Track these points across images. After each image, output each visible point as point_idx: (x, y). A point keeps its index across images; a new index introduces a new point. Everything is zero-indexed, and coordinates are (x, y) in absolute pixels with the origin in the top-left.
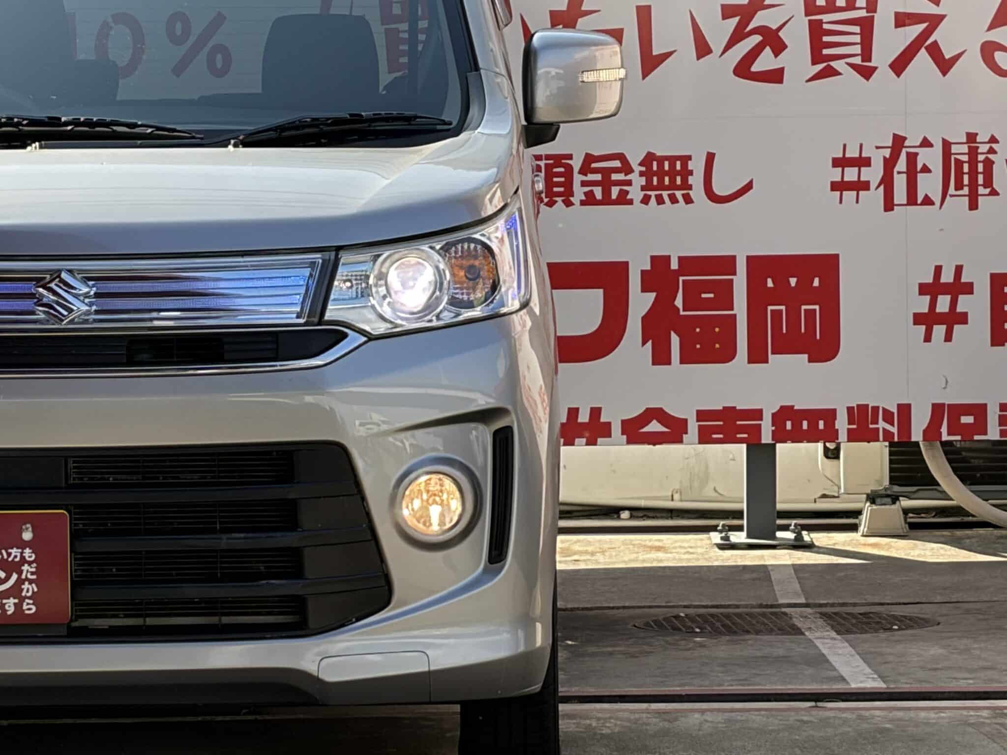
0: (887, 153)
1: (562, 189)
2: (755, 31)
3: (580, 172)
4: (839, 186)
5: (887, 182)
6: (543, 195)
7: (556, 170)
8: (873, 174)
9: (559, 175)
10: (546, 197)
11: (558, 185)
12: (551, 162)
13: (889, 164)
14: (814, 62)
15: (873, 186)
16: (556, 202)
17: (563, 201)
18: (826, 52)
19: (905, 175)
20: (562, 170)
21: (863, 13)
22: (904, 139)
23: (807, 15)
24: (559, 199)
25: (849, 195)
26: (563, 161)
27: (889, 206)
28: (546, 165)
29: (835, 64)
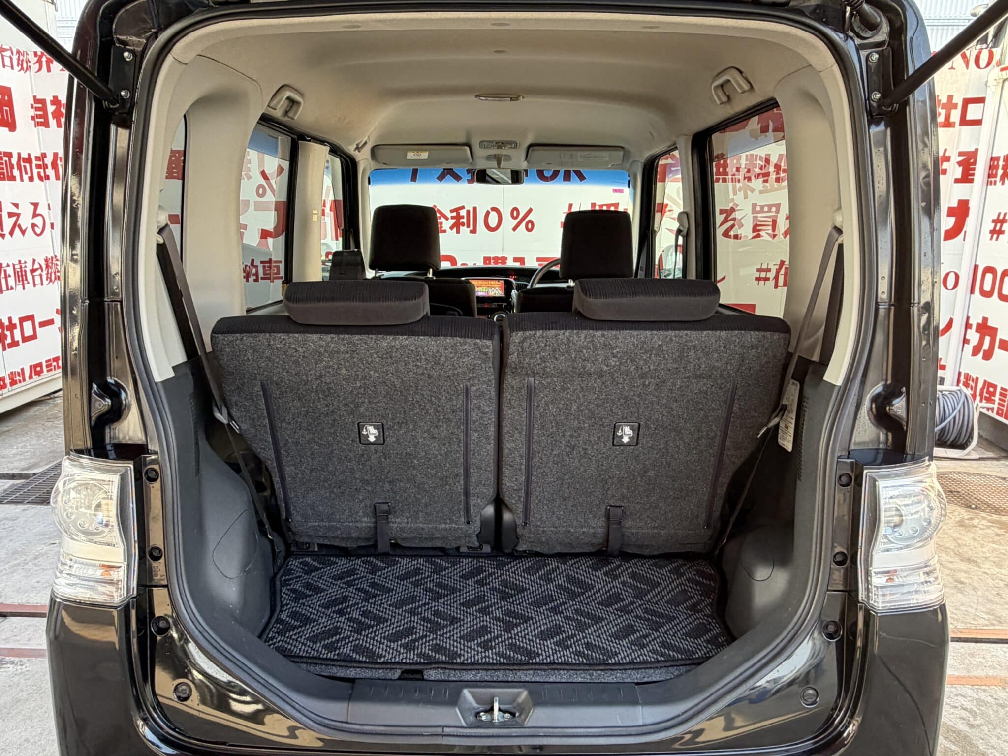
0: (777, 267)
2: (731, 220)
4: (758, 279)
5: (776, 278)
8: (771, 275)
13: (778, 271)
14: (753, 232)
15: (771, 279)
18: (758, 228)
19: (783, 276)
21: (774, 214)
22: (784, 262)
23: (752, 213)
25: (762, 282)
27: (776, 286)
29: (761, 233)
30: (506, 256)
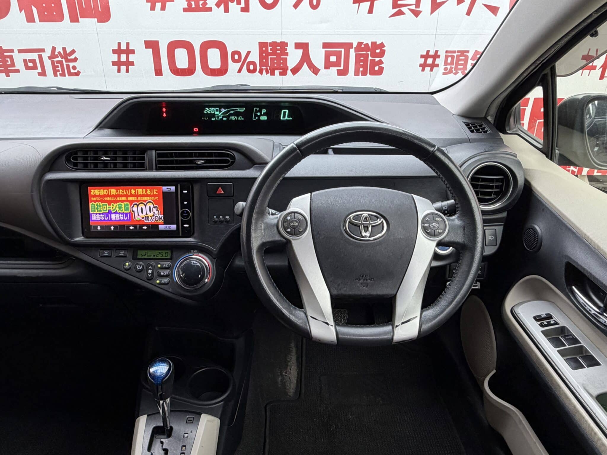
1: (462, 67)
3: (471, 59)
6: (453, 69)
7: (461, 58)
8: (598, 63)
9: (462, 60)
10: (455, 70)
11: (461, 65)
12: (459, 54)
15: (598, 68)
16: (458, 72)
17: (461, 72)
20: (463, 58)
24: (460, 71)
25: (586, 72)
26: (465, 54)
27: (602, 77)
28: (457, 55)
30: (286, 42)
